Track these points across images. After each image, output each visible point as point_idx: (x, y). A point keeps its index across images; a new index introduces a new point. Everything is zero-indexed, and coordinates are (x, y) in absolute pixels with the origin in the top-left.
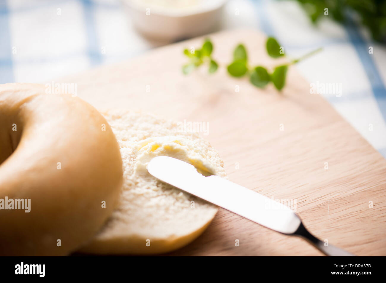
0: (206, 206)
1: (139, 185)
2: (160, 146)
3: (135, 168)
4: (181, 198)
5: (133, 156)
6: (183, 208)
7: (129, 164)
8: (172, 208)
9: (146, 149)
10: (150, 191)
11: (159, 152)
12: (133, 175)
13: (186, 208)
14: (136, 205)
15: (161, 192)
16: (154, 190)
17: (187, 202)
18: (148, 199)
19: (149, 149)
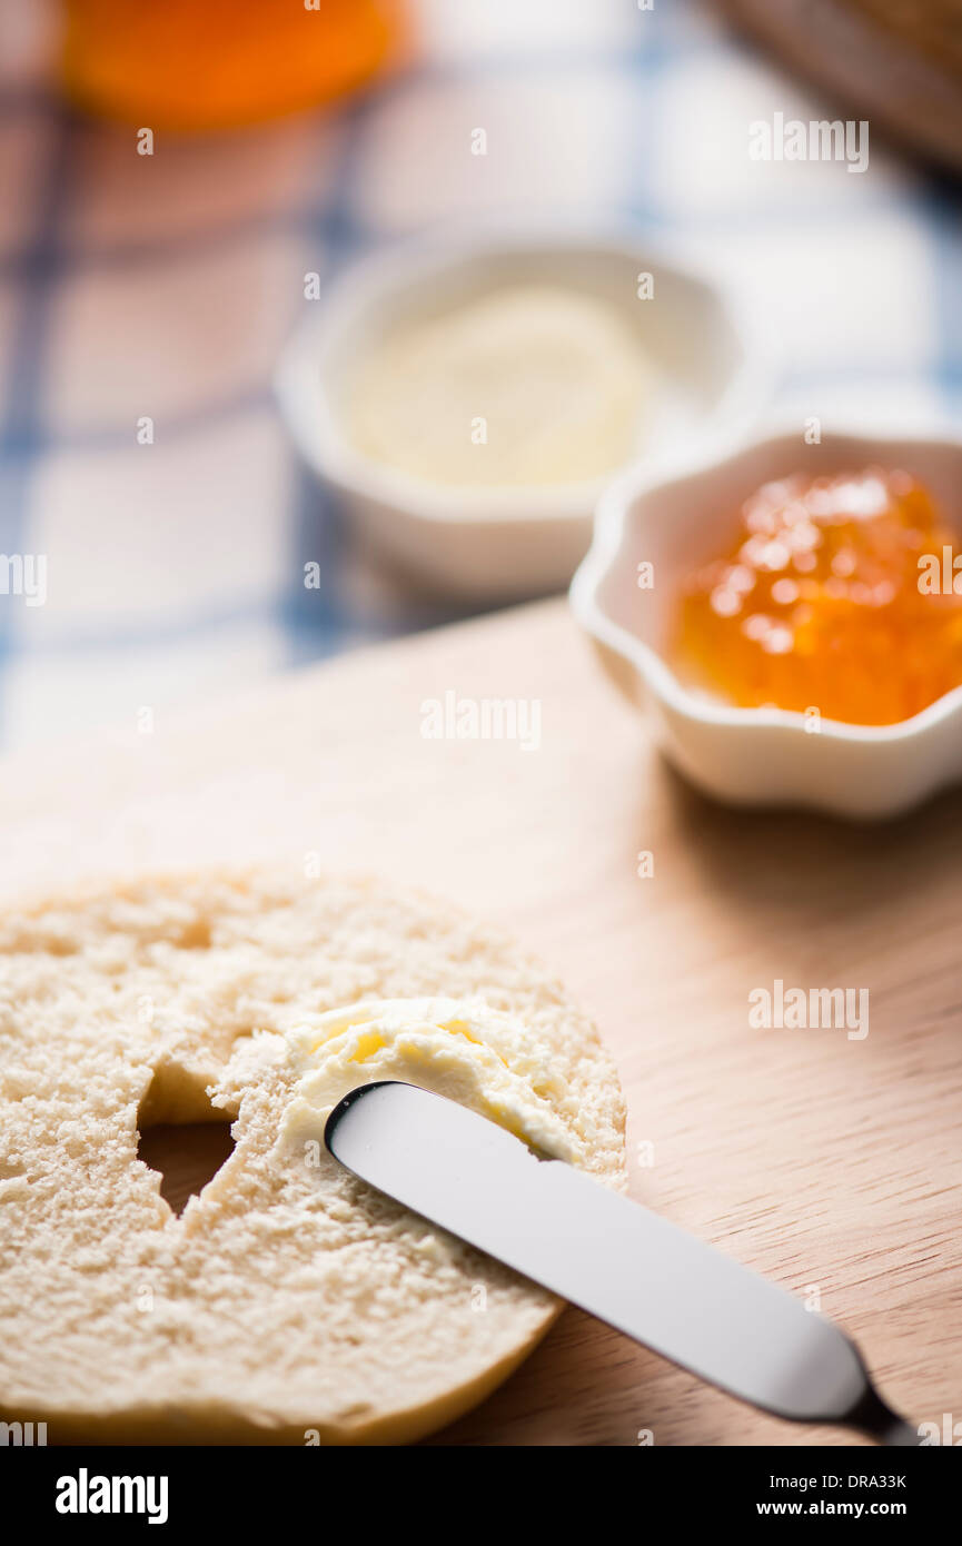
0: (515, 1290)
1: (287, 1192)
2: (387, 1040)
3: (282, 1125)
4: (428, 1255)
5: (288, 1072)
6: (424, 1297)
7: (267, 1108)
8: (386, 1294)
9: (336, 1050)
10: (322, 1219)
11: (379, 1064)
12: (271, 1154)
13: (440, 1295)
14: (256, 1275)
15: (360, 1226)
16: (334, 1217)
17: (450, 1272)
18: (306, 1253)
19: (344, 1051)
